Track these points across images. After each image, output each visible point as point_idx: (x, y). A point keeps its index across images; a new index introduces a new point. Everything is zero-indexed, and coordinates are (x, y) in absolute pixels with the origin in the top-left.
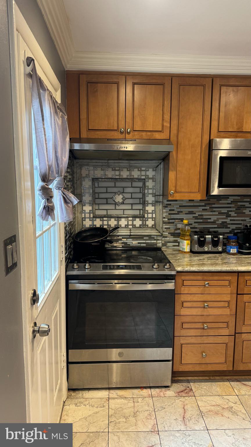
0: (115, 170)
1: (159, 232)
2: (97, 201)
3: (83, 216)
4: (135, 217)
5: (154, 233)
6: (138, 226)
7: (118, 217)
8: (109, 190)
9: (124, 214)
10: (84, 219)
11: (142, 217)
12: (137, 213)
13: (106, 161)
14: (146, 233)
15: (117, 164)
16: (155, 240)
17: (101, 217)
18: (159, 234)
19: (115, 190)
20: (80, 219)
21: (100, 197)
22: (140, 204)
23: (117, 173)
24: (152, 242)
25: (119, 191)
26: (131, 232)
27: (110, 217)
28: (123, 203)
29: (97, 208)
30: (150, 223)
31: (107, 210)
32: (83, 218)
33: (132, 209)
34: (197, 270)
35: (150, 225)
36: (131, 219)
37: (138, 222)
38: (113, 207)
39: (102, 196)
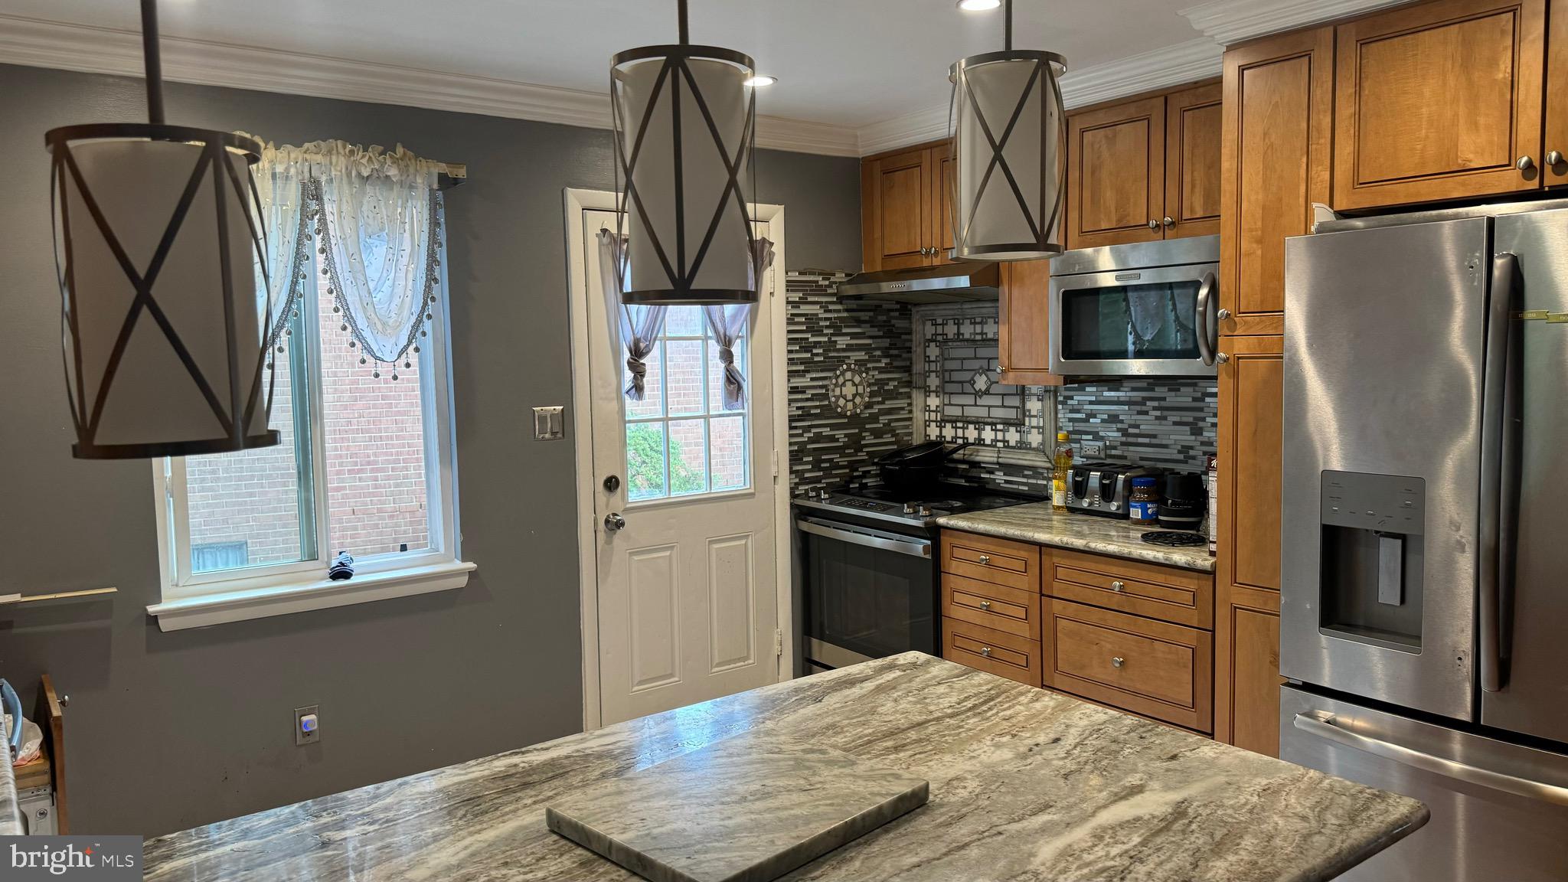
0: (975, 323)
1: (1050, 462)
2: (949, 387)
3: (927, 418)
4: (1007, 423)
5: (1040, 461)
6: (1012, 443)
7: (978, 423)
8: (968, 364)
9: (989, 417)
10: (928, 423)
11: (1019, 424)
12: (1011, 414)
13: (959, 306)
14: (1026, 460)
15: (976, 311)
16: (1044, 478)
17: (953, 421)
18: (1049, 465)
19: (976, 364)
20: (921, 423)
21: (952, 380)
22: (1017, 394)
23: (978, 329)
24: (1040, 482)
25: (981, 368)
26: (998, 457)
27: (967, 421)
28: (987, 392)
29: (947, 401)
30: (1035, 439)
31: (963, 406)
32: (926, 421)
33: (1003, 406)
34: (966, 528)
35: (1034, 445)
36: (1000, 427)
37: (1013, 436)
38: (970, 400)
39: (956, 376)
